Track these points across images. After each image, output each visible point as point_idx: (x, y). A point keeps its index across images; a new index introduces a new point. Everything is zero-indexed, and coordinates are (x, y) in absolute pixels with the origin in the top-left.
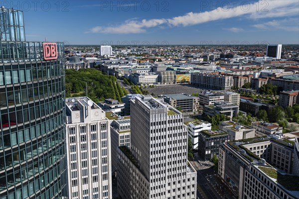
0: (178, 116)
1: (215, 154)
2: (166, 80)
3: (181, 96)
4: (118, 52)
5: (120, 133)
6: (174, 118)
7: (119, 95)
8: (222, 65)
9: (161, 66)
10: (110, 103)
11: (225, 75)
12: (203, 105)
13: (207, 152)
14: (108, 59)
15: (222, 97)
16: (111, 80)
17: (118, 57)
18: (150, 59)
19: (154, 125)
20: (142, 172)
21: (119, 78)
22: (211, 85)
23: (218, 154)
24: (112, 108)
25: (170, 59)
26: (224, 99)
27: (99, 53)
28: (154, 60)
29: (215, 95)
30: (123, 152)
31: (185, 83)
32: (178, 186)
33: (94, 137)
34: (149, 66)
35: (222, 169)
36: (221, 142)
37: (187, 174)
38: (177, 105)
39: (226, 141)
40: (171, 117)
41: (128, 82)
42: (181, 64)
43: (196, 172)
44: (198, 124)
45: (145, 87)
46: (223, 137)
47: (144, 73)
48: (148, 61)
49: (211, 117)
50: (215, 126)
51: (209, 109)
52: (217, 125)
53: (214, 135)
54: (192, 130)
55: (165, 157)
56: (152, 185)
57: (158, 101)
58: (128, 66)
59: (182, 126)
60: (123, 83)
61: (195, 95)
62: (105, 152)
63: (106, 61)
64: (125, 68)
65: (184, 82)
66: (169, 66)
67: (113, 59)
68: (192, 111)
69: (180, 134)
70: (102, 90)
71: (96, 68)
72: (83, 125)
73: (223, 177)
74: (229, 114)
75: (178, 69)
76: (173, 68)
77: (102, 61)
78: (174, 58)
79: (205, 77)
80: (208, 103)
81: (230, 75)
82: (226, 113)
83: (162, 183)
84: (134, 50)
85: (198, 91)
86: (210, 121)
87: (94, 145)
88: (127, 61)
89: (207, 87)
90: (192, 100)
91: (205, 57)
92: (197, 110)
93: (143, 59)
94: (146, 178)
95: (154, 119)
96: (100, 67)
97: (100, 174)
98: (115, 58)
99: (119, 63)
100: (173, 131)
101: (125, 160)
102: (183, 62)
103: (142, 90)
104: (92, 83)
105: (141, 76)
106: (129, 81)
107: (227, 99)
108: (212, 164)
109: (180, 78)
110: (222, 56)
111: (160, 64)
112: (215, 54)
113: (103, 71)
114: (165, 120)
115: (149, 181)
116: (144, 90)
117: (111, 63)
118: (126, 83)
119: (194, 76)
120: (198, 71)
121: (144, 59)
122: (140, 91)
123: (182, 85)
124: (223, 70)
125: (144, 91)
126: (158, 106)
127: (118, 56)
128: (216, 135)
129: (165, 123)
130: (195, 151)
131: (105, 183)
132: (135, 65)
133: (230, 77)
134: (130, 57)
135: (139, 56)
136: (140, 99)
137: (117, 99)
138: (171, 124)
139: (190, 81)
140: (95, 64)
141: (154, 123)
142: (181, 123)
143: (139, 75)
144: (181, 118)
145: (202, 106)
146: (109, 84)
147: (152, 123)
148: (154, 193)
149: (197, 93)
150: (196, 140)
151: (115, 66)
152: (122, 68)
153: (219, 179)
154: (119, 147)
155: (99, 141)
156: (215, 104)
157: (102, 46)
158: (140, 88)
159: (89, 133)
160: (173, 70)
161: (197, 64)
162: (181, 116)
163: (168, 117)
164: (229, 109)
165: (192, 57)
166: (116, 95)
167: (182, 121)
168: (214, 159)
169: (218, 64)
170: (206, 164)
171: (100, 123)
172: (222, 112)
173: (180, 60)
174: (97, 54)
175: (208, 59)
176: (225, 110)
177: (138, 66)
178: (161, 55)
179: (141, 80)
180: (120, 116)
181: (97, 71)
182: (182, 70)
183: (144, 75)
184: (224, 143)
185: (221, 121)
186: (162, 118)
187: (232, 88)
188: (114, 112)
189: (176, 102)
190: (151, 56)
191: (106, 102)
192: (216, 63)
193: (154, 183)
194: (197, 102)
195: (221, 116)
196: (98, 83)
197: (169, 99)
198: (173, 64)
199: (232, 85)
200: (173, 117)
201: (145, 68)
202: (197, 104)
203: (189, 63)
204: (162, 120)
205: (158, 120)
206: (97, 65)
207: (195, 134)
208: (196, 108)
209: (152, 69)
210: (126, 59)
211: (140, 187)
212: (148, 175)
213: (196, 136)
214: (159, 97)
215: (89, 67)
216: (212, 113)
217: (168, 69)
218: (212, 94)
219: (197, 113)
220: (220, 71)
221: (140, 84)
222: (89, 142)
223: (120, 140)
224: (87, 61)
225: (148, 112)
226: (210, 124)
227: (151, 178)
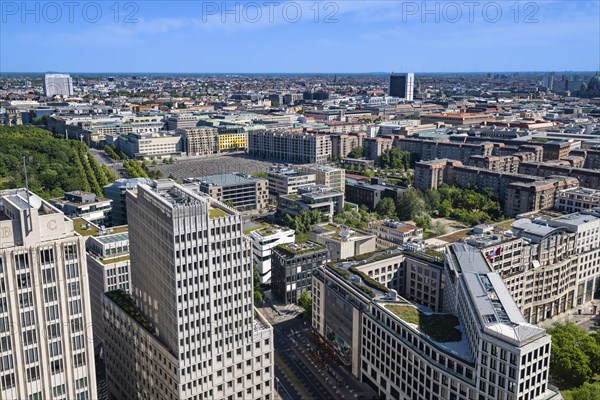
0: (232, 219)
1: (304, 290)
2: (198, 146)
3: (231, 180)
4: (86, 89)
5: (105, 263)
6: (223, 225)
7: (95, 181)
8: (309, 114)
9: (186, 118)
10: (78, 200)
11: (315, 133)
12: (276, 194)
13: (288, 288)
14: (65, 104)
15: (312, 177)
16: (75, 152)
17: (86, 99)
18: (160, 104)
19: (183, 240)
20: (161, 340)
21: (93, 145)
22: (290, 153)
23: (309, 289)
24: (83, 212)
25: (202, 104)
26: (317, 182)
27: (41, 91)
28: (170, 105)
29: (298, 174)
30: (115, 302)
31: (239, 152)
32: (238, 359)
33: (49, 275)
34: (159, 119)
35: (319, 318)
36: (314, 265)
37: (254, 333)
38: (225, 198)
39: (324, 262)
40: (216, 222)
41: (114, 153)
42: (227, 113)
43: (272, 328)
44: (269, 233)
45: (154, 163)
46: (319, 255)
47: (149, 132)
48: (156, 108)
49: (293, 217)
50: (302, 235)
51: (287, 202)
52: (304, 232)
53: (302, 253)
54: (258, 246)
55: (208, 304)
56: (183, 364)
57: (187, 189)
58: (113, 120)
59: (239, 239)
60: (103, 155)
61: (260, 176)
62: (76, 307)
63: (60, 109)
64: (106, 124)
65: (235, 149)
66: (203, 117)
67: (76, 104)
68: (255, 207)
69: (237, 256)
70: (55, 173)
71: (37, 124)
72: (20, 253)
73: (321, 332)
74: (326, 209)
75: (221, 123)
76: (212, 121)
77: (52, 108)
78: (212, 100)
79: (277, 139)
80: (286, 189)
81: (324, 133)
82: (321, 207)
83: (205, 357)
84: (123, 83)
85: (264, 166)
86: (292, 226)
87: (51, 294)
88: (108, 107)
89: (283, 158)
90: (254, 185)
91: (274, 98)
92: (264, 205)
93: (144, 104)
94: (171, 352)
95: (181, 228)
96: (46, 122)
97: (68, 355)
98: (80, 102)
99: (91, 112)
100: (223, 250)
101: (120, 319)
102: (230, 108)
103: (146, 169)
104: (31, 158)
105: (143, 139)
106: (117, 151)
107: (320, 180)
108: (301, 310)
109: (226, 141)
110: (307, 95)
111: (183, 115)
112: (293, 92)
113: (54, 132)
114: (205, 229)
115: (177, 358)
116: (151, 169)
117: (72, 112)
118: (111, 156)
119: (254, 137)
120: (263, 127)
121: (147, 102)
122: (142, 171)
123: (233, 155)
124: (311, 123)
125: (153, 172)
126: (189, 201)
127: (87, 96)
128: (306, 251)
129: (206, 236)
130: (265, 287)
131: (80, 372)
132: (127, 115)
133: (324, 137)
134: (116, 99)
135: (136, 96)
136: (148, 188)
137: (93, 191)
138: (217, 237)
139: (247, 146)
140: (35, 116)
141: (183, 236)
142: (238, 232)
143: (138, 137)
144: (238, 222)
145: (274, 197)
146: (72, 161)
147: (177, 237)
148: (188, 380)
149: (264, 170)
150: (267, 266)
151: (83, 120)
152: (99, 123)
153: (315, 337)
154: (107, 294)
155: (61, 283)
156: (300, 192)
157: (47, 76)
158: (143, 166)
159: (36, 268)
160: (210, 125)
161: (258, 112)
162: (237, 218)
163: (210, 223)
164: (326, 200)
165: (249, 98)
166: (90, 182)
167: (239, 229)
168: (302, 299)
169: (299, 112)
170: (289, 311)
171: (62, 243)
172: (313, 206)
173: (225, 105)
174: (36, 93)
175: (281, 102)
176: (319, 201)
177: (135, 119)
178: (184, 95)
179: (143, 149)
180: (103, 227)
181: (41, 131)
182: (230, 124)
183: (150, 136)
184: (321, 266)
185: (312, 223)
186: (199, 225)
187: (328, 159)
188: (87, 219)
189: (222, 191)
190: (163, 96)
191: (69, 198)
192: (297, 109)
193: (187, 360)
194: (264, 189)
195: (311, 215)
196: (43, 157)
197: (207, 185)
198: (210, 114)
199: (330, 152)
200: (222, 221)
201: (150, 122)
202: (265, 192)
203: (243, 110)
204: (199, 230)
205: (190, 229)
206: (39, 117)
207: (265, 254)
208: (262, 201)
209: (167, 124)
210: (107, 103)
211: (157, 373)
212: (173, 345)
213: (266, 258)
214: (185, 182)
215: (19, 122)
216: (295, 210)
217: (201, 123)
218: (292, 171)
219: (265, 212)
220: (305, 126)
221: (141, 158)
222: (38, 287)
223: (106, 277)
224: (15, 109)
225: (168, 215)
226: (291, 232)
227: (181, 350)
